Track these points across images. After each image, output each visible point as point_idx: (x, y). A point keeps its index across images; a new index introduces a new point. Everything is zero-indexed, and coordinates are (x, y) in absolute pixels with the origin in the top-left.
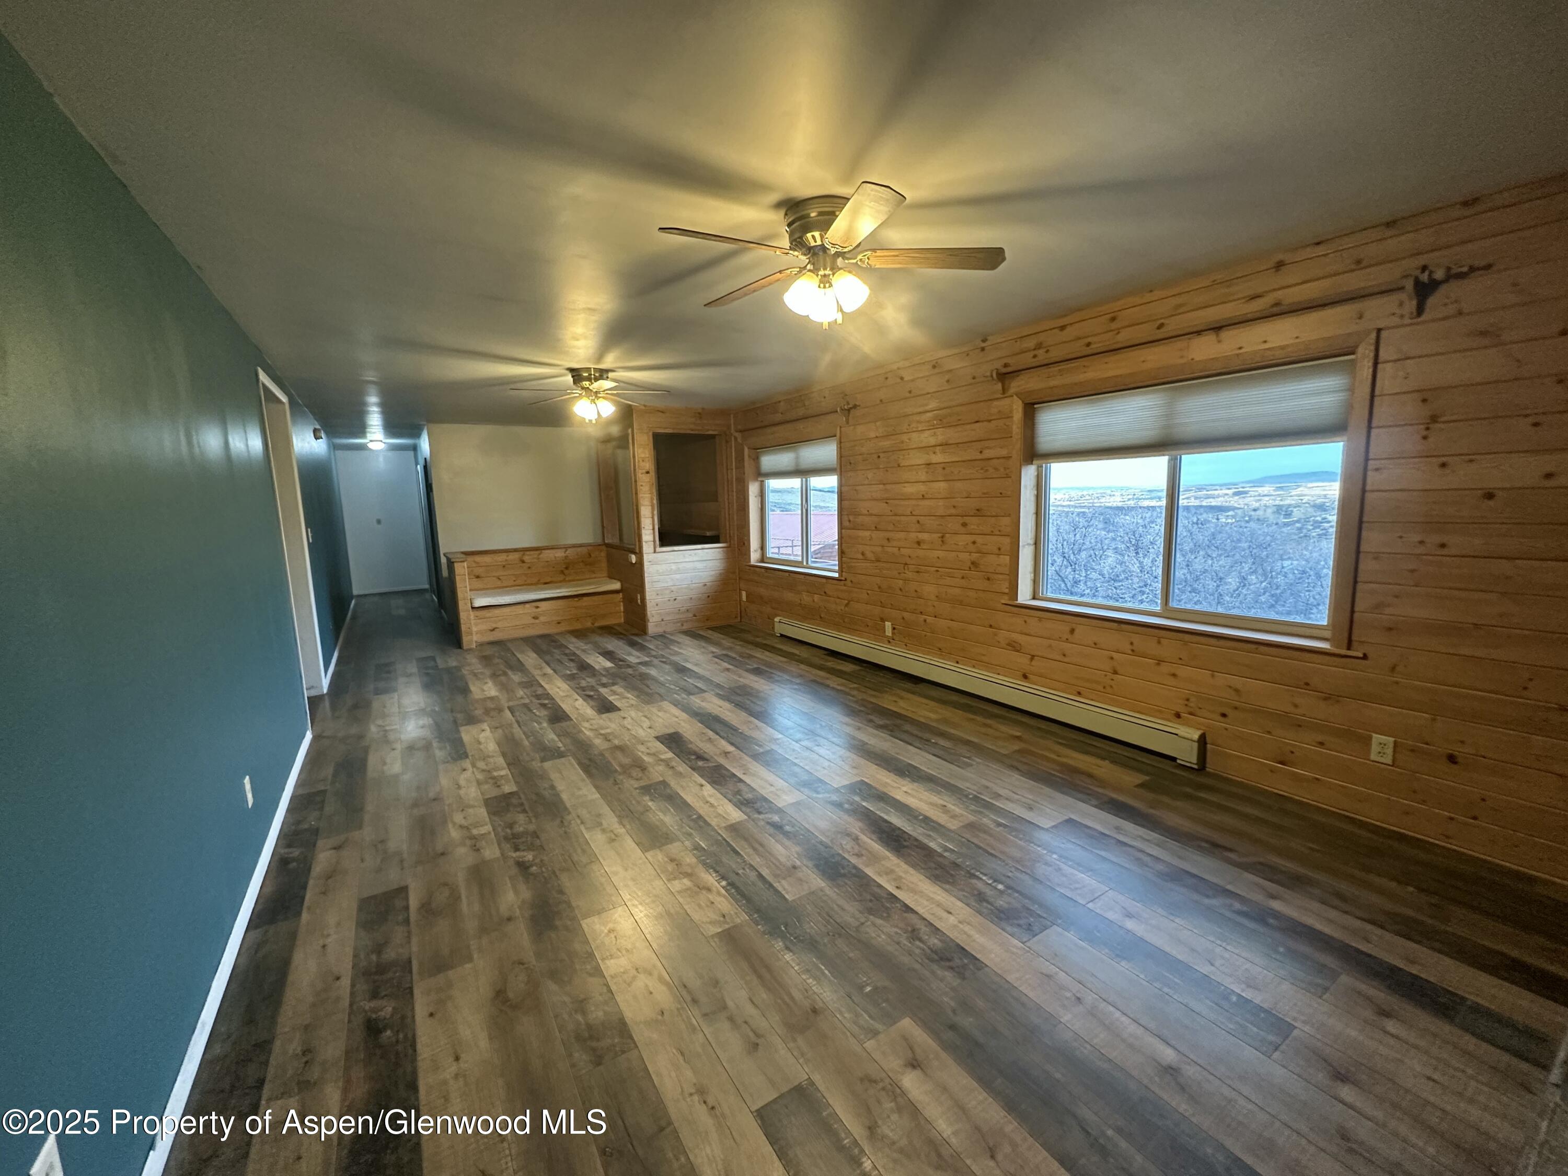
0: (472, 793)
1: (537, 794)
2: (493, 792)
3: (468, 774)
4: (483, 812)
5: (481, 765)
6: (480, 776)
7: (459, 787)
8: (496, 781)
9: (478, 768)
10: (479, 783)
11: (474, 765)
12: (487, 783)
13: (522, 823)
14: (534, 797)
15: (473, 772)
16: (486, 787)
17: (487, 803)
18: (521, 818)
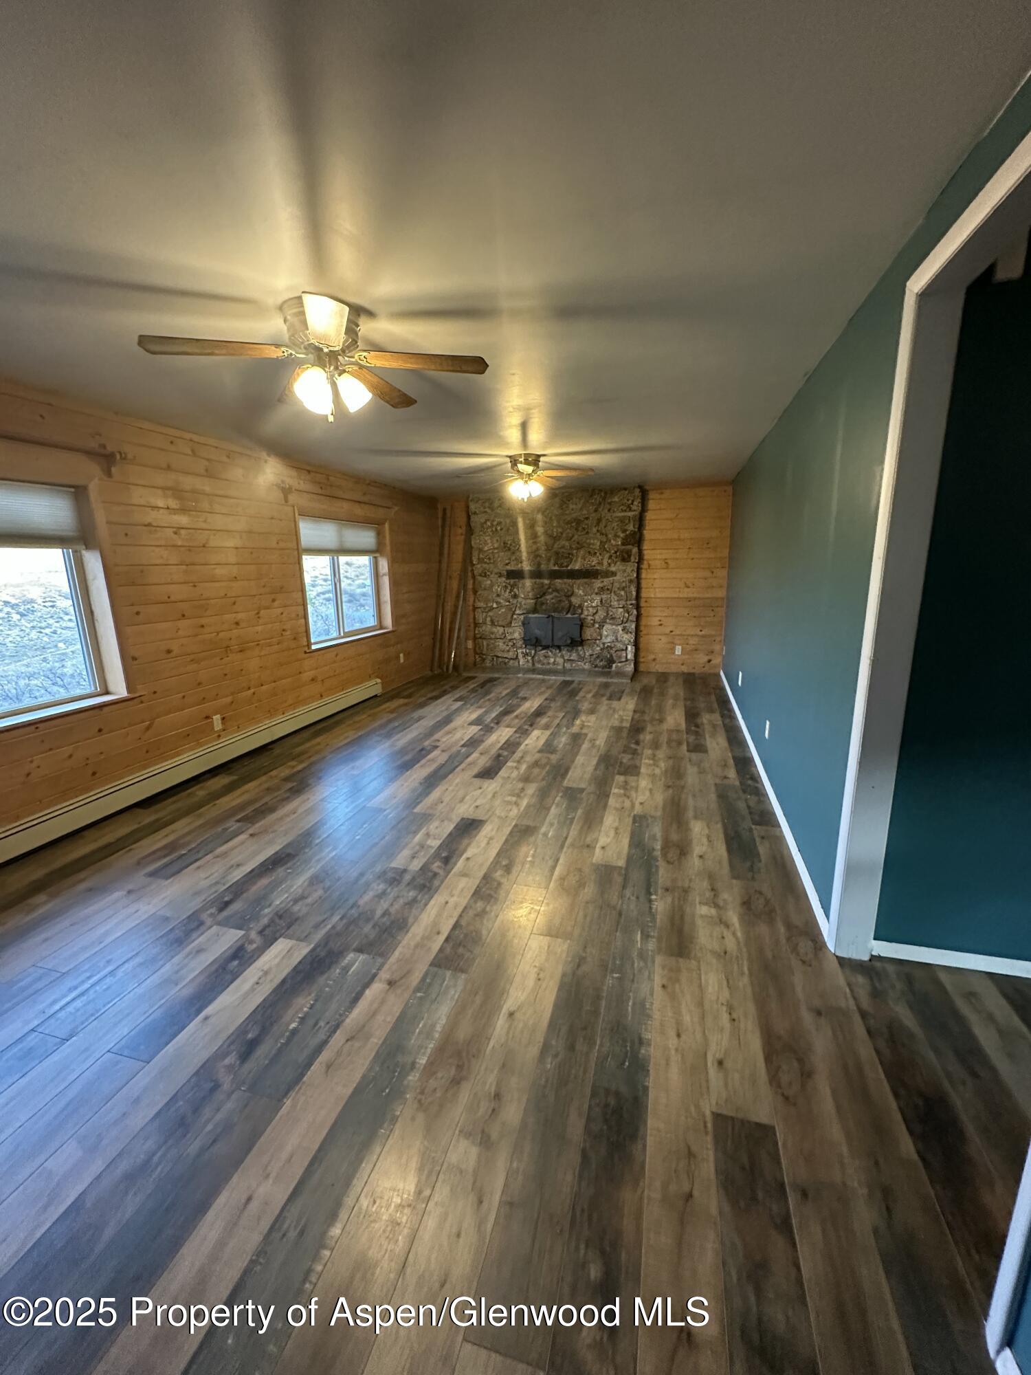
0: (644, 783)
1: (607, 768)
2: (631, 779)
3: (641, 798)
4: (643, 770)
5: (627, 804)
6: (633, 794)
7: (651, 790)
8: (625, 787)
9: (631, 801)
10: (636, 789)
11: (633, 806)
12: (632, 787)
13: (626, 759)
14: (611, 768)
15: (636, 799)
16: (633, 784)
17: (638, 774)
18: (625, 761)
